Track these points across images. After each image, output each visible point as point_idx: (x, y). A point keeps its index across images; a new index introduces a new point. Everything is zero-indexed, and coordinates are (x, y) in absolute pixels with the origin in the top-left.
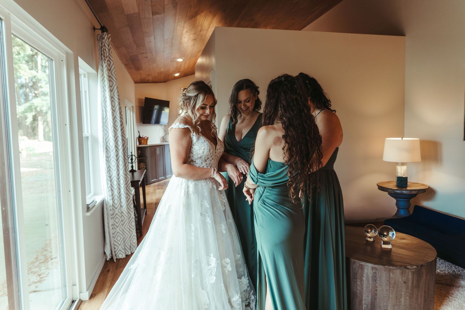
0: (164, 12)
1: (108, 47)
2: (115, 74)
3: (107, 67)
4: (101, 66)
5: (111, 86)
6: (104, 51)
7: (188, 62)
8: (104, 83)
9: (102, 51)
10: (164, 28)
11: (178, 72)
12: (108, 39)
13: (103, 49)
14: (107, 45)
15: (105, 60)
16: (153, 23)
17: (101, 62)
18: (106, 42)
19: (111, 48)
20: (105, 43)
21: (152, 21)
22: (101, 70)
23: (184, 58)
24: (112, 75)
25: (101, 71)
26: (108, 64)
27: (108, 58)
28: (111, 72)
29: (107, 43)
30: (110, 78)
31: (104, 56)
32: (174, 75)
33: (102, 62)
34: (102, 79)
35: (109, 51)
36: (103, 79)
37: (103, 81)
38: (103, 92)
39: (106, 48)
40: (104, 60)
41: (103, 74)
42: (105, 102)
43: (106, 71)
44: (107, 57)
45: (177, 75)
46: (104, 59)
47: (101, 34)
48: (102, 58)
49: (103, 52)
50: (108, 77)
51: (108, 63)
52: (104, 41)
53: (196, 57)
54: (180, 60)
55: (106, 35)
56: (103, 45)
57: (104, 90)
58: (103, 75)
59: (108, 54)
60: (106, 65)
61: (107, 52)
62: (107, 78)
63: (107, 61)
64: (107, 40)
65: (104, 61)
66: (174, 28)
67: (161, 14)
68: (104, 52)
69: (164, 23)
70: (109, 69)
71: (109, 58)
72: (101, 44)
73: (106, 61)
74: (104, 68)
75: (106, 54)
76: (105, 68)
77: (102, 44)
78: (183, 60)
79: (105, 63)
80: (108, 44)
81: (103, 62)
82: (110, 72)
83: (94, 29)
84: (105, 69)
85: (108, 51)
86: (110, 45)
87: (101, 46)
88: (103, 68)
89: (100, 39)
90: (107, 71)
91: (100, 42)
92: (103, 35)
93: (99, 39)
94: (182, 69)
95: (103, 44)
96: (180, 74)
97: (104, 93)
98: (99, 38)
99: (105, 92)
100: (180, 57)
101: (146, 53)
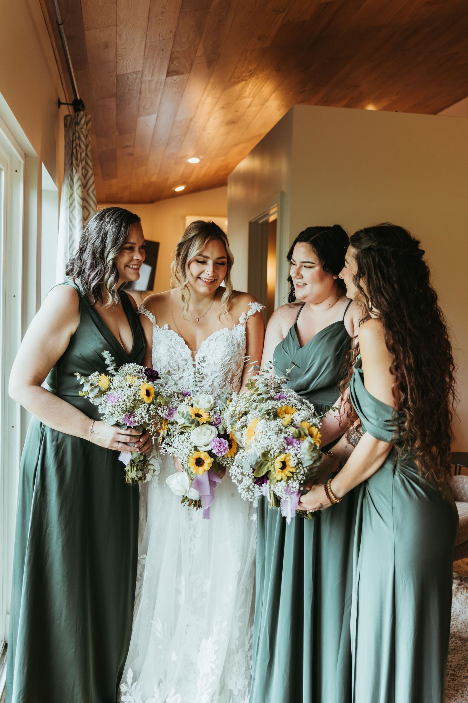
0: (191, 70)
1: (86, 140)
2: (94, 194)
3: (81, 181)
4: (69, 177)
5: (85, 217)
6: (78, 148)
7: (208, 164)
8: (72, 211)
9: (73, 149)
10: (181, 100)
11: (183, 184)
12: (87, 125)
13: (76, 144)
14: (84, 136)
15: (78, 166)
16: (163, 92)
17: (70, 170)
18: (82, 130)
19: (90, 142)
20: (80, 134)
21: (162, 87)
22: (69, 186)
23: (202, 157)
24: (89, 196)
25: (67, 187)
26: (82, 174)
27: (84, 162)
28: (88, 191)
29: (84, 132)
30: (85, 201)
31: (77, 159)
32: (173, 189)
33: (72, 170)
34: (69, 205)
35: (86, 149)
36: (71, 204)
37: (71, 209)
38: (70, 229)
39: (81, 142)
40: (75, 166)
41: (73, 193)
42: (71, 250)
43: (78, 188)
44: (82, 161)
45: (180, 189)
46: (77, 164)
47: (73, 116)
48: (72, 163)
49: (74, 151)
50: (81, 201)
51: (84, 173)
52: (78, 128)
53: (225, 155)
54: (194, 161)
55: (83, 116)
56: (76, 137)
57: (71, 225)
58: (71, 195)
59: (83, 155)
60: (79, 177)
61: (83, 151)
62: (78, 202)
63: (82, 169)
64: (85, 127)
65: (76, 169)
66: (200, 101)
67: (183, 73)
68: (76, 150)
69: (184, 90)
70: (84, 184)
71: (86, 163)
72: (71, 135)
73: (80, 168)
74: (75, 182)
75: (81, 154)
76: (77, 182)
77: (73, 134)
78: (201, 160)
79: (77, 172)
80: (85, 134)
81: (74, 171)
82: (85, 191)
83: (60, 103)
84: (77, 185)
85: (84, 148)
86: (89, 138)
87: (71, 139)
88: (73, 182)
89: (70, 125)
90: (80, 188)
91: (70, 131)
92: (78, 116)
93: (68, 124)
94: (193, 178)
95: (77, 134)
96: (185, 188)
97: (72, 232)
98: (69, 122)
99: (73, 229)
100: (195, 156)
101: (133, 146)
